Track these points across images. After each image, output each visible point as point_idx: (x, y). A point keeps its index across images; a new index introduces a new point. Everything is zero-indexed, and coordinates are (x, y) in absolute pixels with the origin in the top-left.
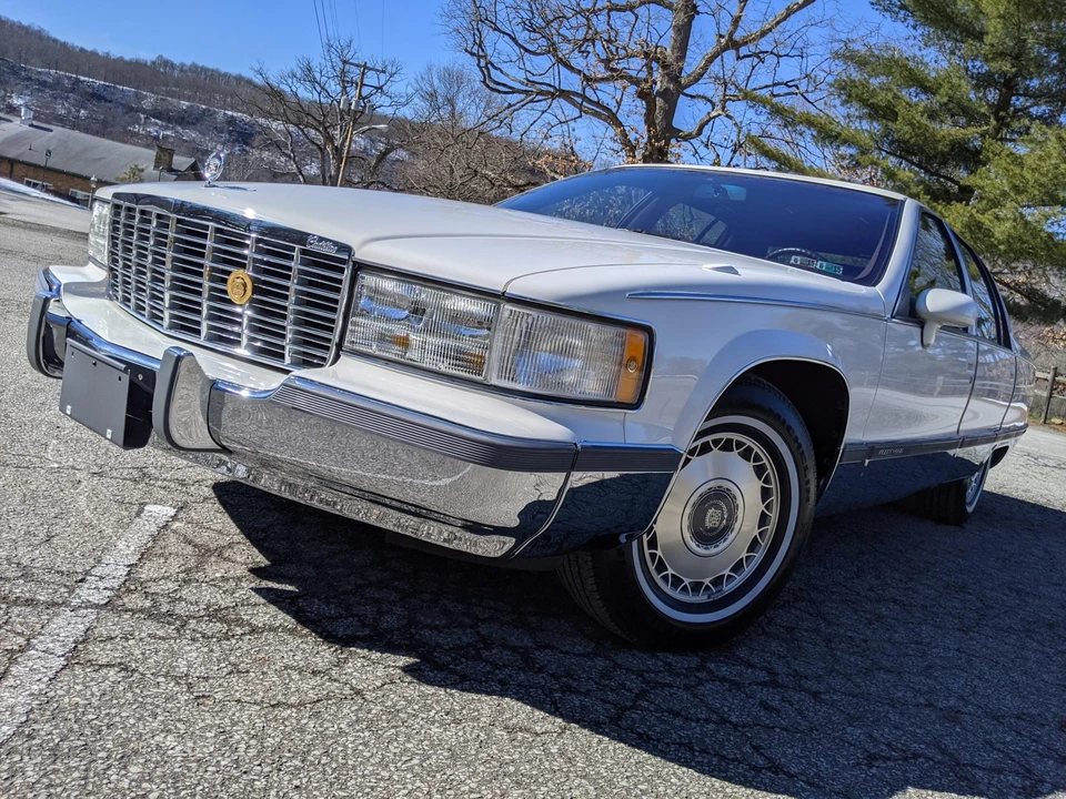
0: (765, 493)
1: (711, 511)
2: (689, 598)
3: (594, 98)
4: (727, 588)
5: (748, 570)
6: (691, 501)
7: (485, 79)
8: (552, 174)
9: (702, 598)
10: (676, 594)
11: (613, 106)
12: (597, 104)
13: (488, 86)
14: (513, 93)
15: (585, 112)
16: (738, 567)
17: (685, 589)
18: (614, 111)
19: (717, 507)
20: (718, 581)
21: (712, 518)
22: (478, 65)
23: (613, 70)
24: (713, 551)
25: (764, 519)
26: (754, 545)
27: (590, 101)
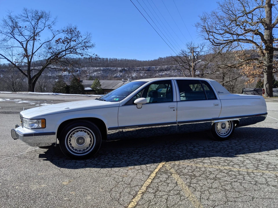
0: (90, 137)
1: (80, 140)
2: (79, 152)
3: (245, 39)
4: (86, 151)
5: (89, 148)
6: (76, 139)
7: (213, 44)
8: (241, 61)
9: (81, 152)
10: (76, 152)
11: (251, 39)
12: (246, 40)
13: (214, 45)
14: (222, 44)
15: (244, 43)
16: (87, 148)
17: (78, 151)
18: (252, 40)
19: (81, 139)
20: (84, 150)
21: (80, 141)
22: (210, 41)
23: (247, 30)
24: (81, 145)
25: (91, 141)
26: (90, 145)
27: (244, 40)
